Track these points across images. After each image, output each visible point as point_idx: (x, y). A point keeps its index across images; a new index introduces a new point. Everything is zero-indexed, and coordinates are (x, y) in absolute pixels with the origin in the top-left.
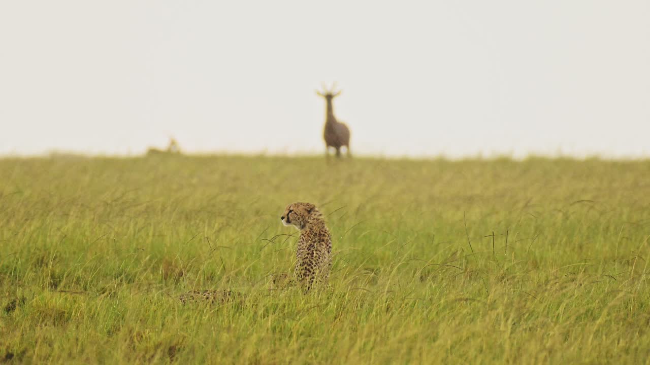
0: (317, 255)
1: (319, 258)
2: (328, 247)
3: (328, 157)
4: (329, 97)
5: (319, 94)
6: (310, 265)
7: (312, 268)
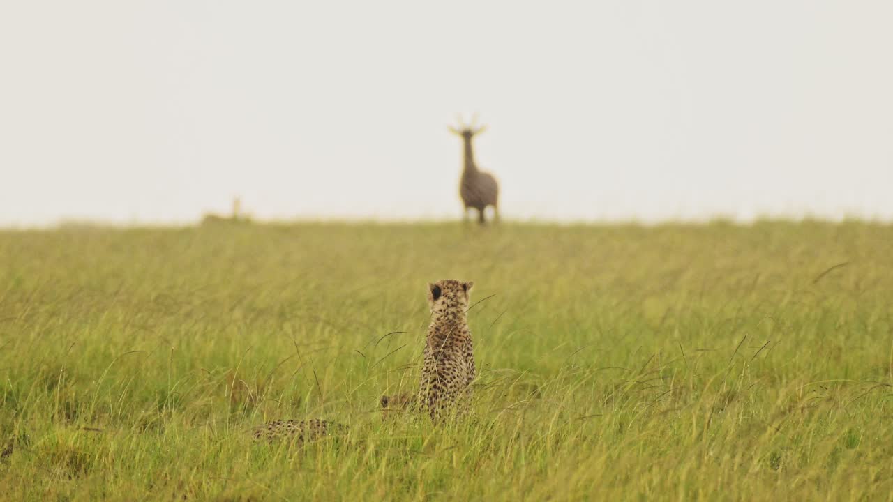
0: (451, 367)
1: (455, 371)
2: (466, 355)
3: (466, 223)
4: (467, 135)
5: (452, 130)
6: (441, 381)
7: (445, 385)
